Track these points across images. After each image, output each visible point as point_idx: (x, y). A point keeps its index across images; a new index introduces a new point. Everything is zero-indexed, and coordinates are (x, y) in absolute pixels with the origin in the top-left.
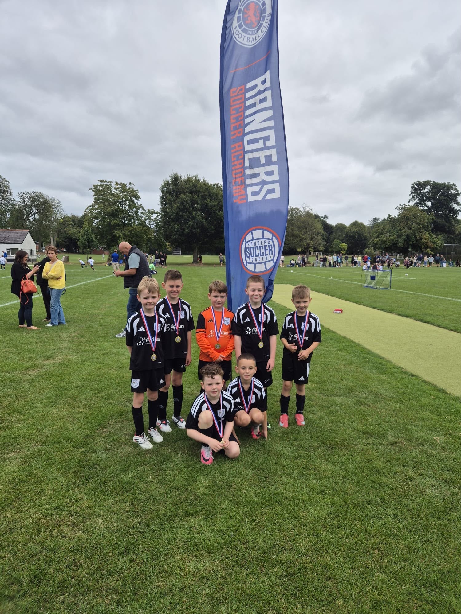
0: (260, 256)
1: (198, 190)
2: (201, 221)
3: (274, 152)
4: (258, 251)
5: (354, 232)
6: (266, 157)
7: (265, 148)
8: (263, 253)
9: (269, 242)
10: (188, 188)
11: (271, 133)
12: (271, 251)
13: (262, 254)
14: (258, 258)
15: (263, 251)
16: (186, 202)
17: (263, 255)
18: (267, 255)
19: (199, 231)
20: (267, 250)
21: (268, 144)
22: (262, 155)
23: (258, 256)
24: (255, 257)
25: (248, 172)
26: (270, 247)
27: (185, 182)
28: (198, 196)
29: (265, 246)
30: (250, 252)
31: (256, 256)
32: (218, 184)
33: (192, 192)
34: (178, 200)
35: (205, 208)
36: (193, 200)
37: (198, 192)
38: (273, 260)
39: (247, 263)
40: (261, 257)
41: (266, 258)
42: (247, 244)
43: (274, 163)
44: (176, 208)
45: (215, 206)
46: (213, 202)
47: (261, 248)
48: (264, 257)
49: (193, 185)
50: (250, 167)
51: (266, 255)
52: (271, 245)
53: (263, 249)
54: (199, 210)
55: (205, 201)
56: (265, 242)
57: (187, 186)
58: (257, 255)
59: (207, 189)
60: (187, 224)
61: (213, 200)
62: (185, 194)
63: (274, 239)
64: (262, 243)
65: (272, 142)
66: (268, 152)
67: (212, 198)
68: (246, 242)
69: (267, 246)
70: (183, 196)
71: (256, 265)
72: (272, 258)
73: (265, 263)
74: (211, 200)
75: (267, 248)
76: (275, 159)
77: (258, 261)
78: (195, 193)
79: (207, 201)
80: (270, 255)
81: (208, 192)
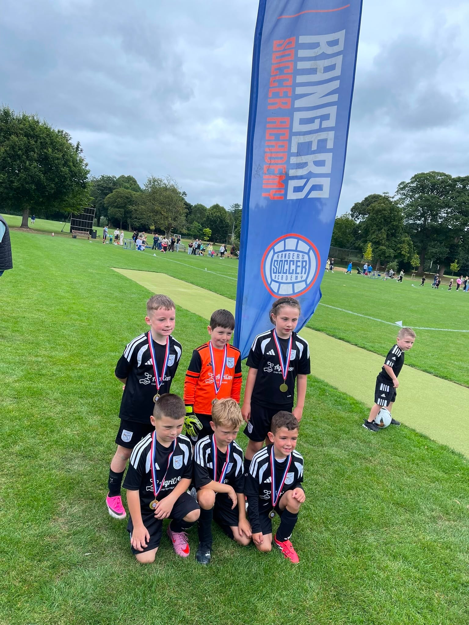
0: (287, 274)
1: (36, 134)
2: (37, 175)
3: (331, 135)
4: (287, 267)
5: (215, 216)
6: (319, 141)
7: (321, 130)
8: (293, 270)
9: (303, 256)
10: (22, 129)
11: (332, 111)
12: (304, 269)
13: (291, 271)
14: (285, 275)
15: (293, 267)
16: (19, 147)
17: (292, 273)
18: (298, 273)
19: (33, 187)
20: (299, 266)
21: (325, 124)
22: (314, 139)
23: (286, 273)
24: (282, 274)
25: (294, 160)
26: (304, 263)
27: (19, 120)
28: (36, 142)
29: (297, 261)
30: (278, 267)
31: (284, 273)
32: (62, 132)
33: (27, 135)
34: (7, 142)
35: (44, 160)
36: (29, 146)
37: (36, 137)
38: (305, 281)
39: (272, 280)
40: (289, 276)
41: (297, 277)
42: (276, 255)
43: (329, 151)
44: (4, 153)
45: (58, 159)
46: (56, 153)
47: (292, 263)
48: (294, 275)
49: (30, 126)
50: (298, 154)
51: (296, 273)
52: (306, 261)
53: (293, 264)
54: (36, 161)
55: (45, 151)
56: (298, 256)
57: (22, 126)
58: (285, 271)
59: (48, 135)
60: (18, 176)
61: (56, 151)
62: (17, 136)
63: (312, 253)
64: (294, 256)
65: (331, 123)
66: (322, 136)
67: (54, 148)
68: (275, 253)
69: (299, 261)
70: (14, 137)
71: (282, 285)
72: (304, 278)
73: (293, 283)
74: (53, 151)
75: (299, 264)
76: (330, 145)
77: (284, 281)
78: (32, 137)
79: (48, 150)
80: (301, 273)
81: (50, 139)
